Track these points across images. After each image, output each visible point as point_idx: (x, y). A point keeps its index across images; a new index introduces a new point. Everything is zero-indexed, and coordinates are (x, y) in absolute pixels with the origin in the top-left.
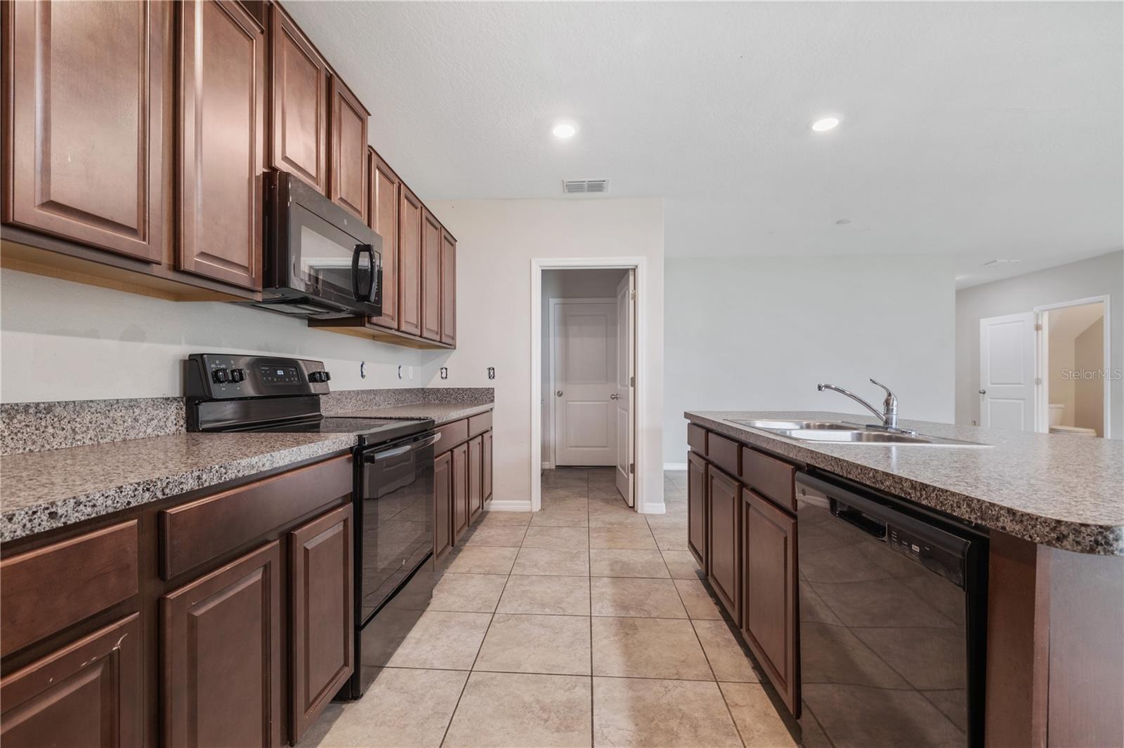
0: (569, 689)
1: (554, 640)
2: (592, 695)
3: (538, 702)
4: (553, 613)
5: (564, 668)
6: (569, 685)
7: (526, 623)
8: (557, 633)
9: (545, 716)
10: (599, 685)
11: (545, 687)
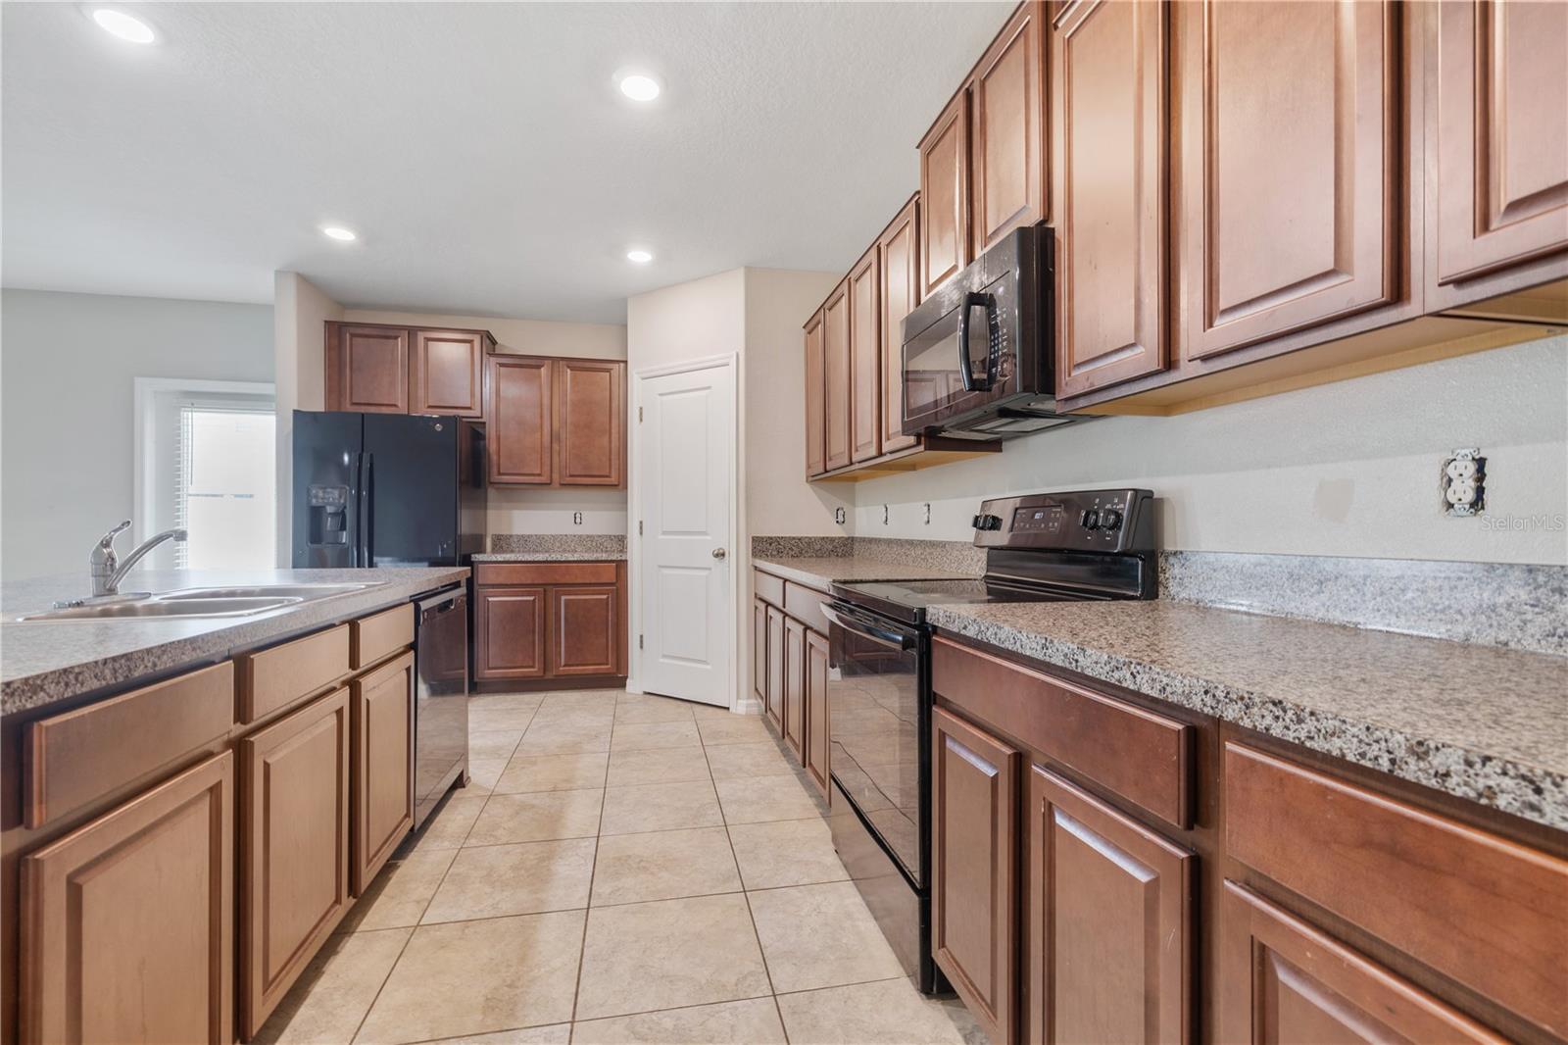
0: (619, 889)
1: (644, 952)
2: (591, 889)
3: (652, 873)
4: (654, 1016)
5: (626, 912)
6: (618, 893)
7: (703, 981)
8: (641, 967)
9: (643, 864)
10: (582, 898)
11: (647, 888)
